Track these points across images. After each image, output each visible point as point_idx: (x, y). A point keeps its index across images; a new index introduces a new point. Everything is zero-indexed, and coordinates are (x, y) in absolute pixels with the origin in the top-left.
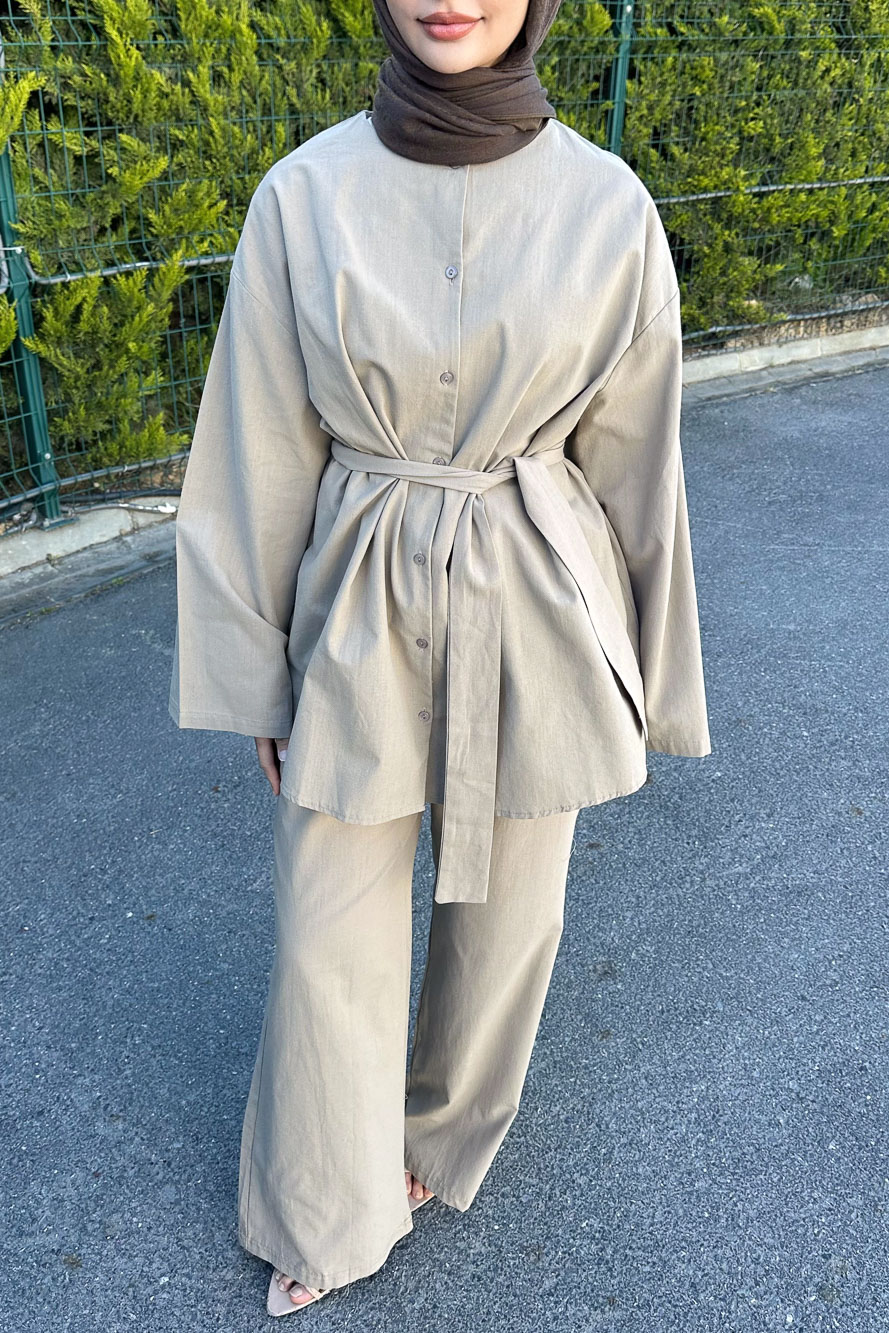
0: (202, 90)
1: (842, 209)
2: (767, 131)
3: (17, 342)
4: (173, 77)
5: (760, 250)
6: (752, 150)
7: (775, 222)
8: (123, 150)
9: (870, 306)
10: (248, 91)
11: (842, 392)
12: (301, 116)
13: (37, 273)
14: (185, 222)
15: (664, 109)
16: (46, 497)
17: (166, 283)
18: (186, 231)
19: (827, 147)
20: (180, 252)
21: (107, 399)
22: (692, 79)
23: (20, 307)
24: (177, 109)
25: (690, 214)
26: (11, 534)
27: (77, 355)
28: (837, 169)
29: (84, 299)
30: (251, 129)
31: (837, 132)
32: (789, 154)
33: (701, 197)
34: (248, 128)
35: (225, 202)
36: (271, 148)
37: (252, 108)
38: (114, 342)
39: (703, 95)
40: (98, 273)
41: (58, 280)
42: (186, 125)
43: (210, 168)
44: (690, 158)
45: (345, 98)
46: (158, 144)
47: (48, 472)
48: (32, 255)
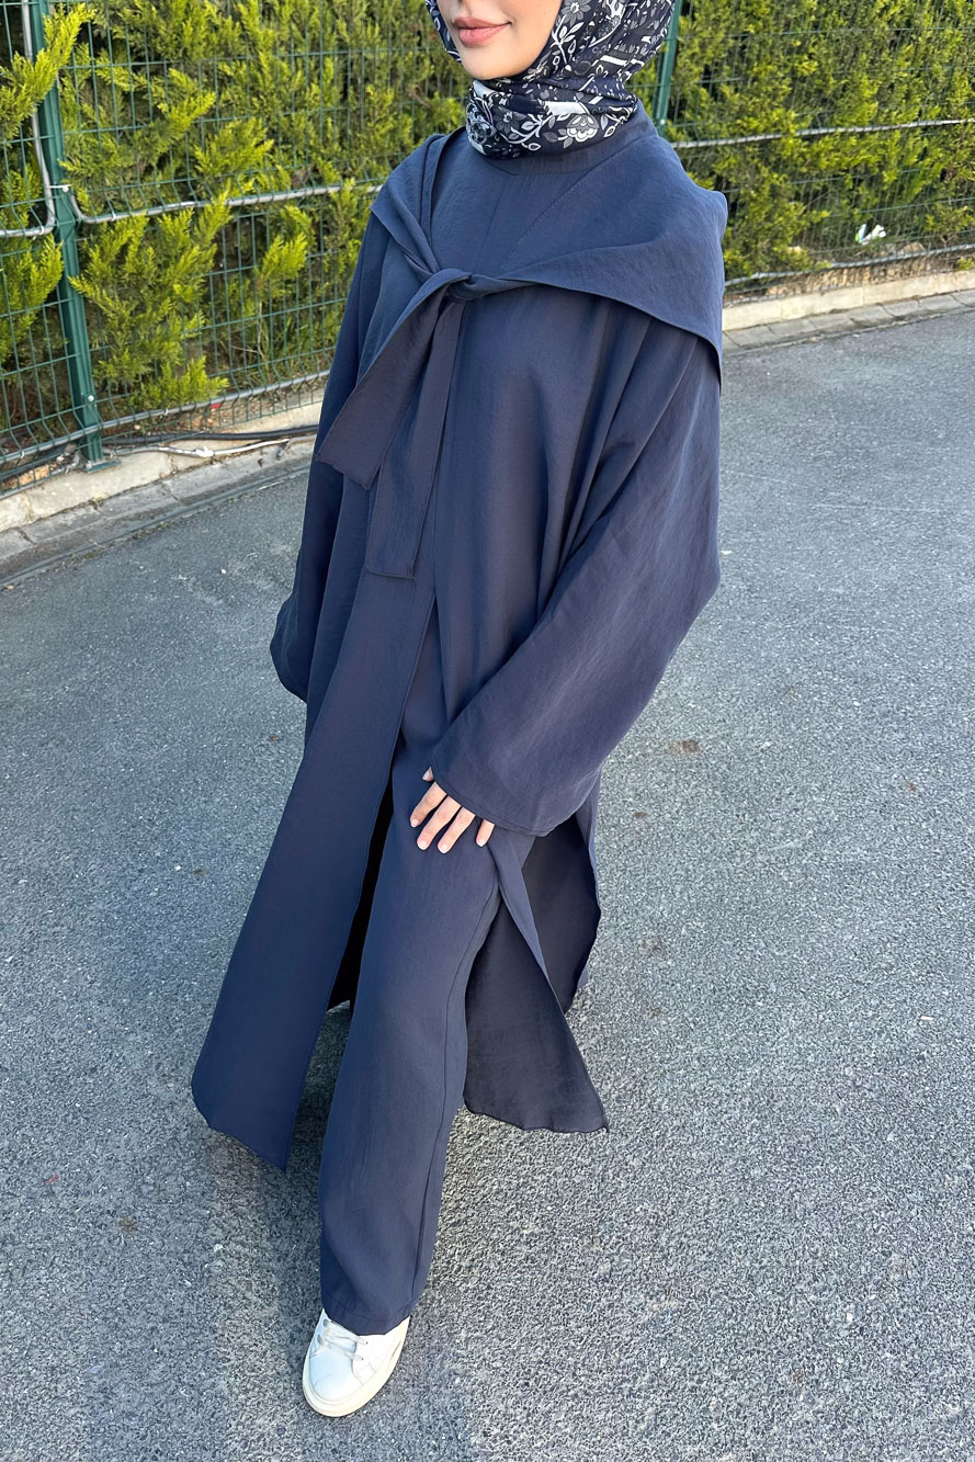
0: (252, 24)
1: (894, 153)
2: (822, 71)
3: (63, 282)
4: (223, 9)
5: (807, 195)
6: (806, 93)
7: (823, 167)
8: (171, 86)
9: (915, 255)
10: (298, 25)
11: (886, 344)
12: (350, 51)
13: (83, 212)
14: (232, 161)
15: (717, 47)
16: (89, 440)
17: (211, 224)
18: (231, 172)
19: (881, 89)
20: (226, 193)
21: (150, 341)
22: (747, 16)
23: (66, 246)
24: (226, 44)
25: (739, 158)
26: (55, 475)
27: (122, 298)
28: (891, 111)
29: (130, 239)
30: (300, 65)
31: (892, 73)
32: (842, 96)
33: (750, 139)
34: (297, 66)
35: (272, 142)
36: (318, 84)
37: (301, 42)
38: (158, 283)
39: (757, 33)
40: (144, 213)
41: (105, 219)
42: (234, 60)
43: (257, 105)
44: (741, 98)
45: (394, 33)
46: (206, 80)
47: (91, 414)
48: (79, 194)
